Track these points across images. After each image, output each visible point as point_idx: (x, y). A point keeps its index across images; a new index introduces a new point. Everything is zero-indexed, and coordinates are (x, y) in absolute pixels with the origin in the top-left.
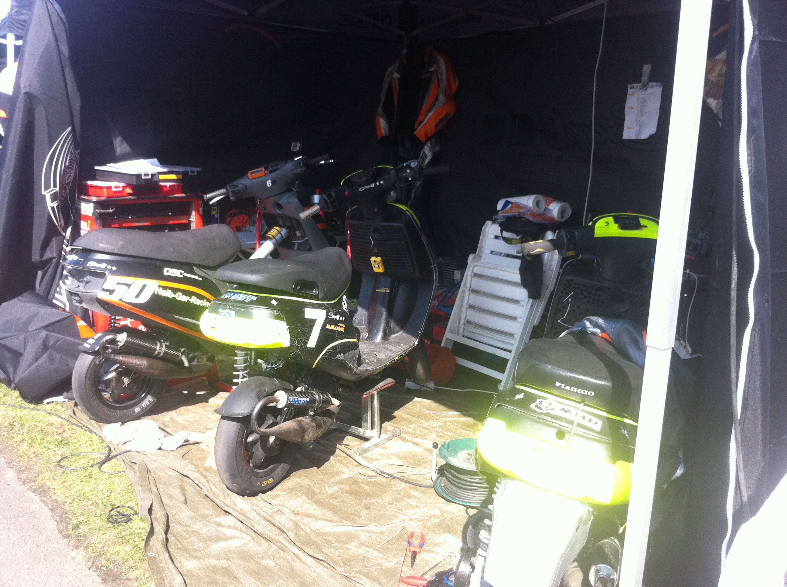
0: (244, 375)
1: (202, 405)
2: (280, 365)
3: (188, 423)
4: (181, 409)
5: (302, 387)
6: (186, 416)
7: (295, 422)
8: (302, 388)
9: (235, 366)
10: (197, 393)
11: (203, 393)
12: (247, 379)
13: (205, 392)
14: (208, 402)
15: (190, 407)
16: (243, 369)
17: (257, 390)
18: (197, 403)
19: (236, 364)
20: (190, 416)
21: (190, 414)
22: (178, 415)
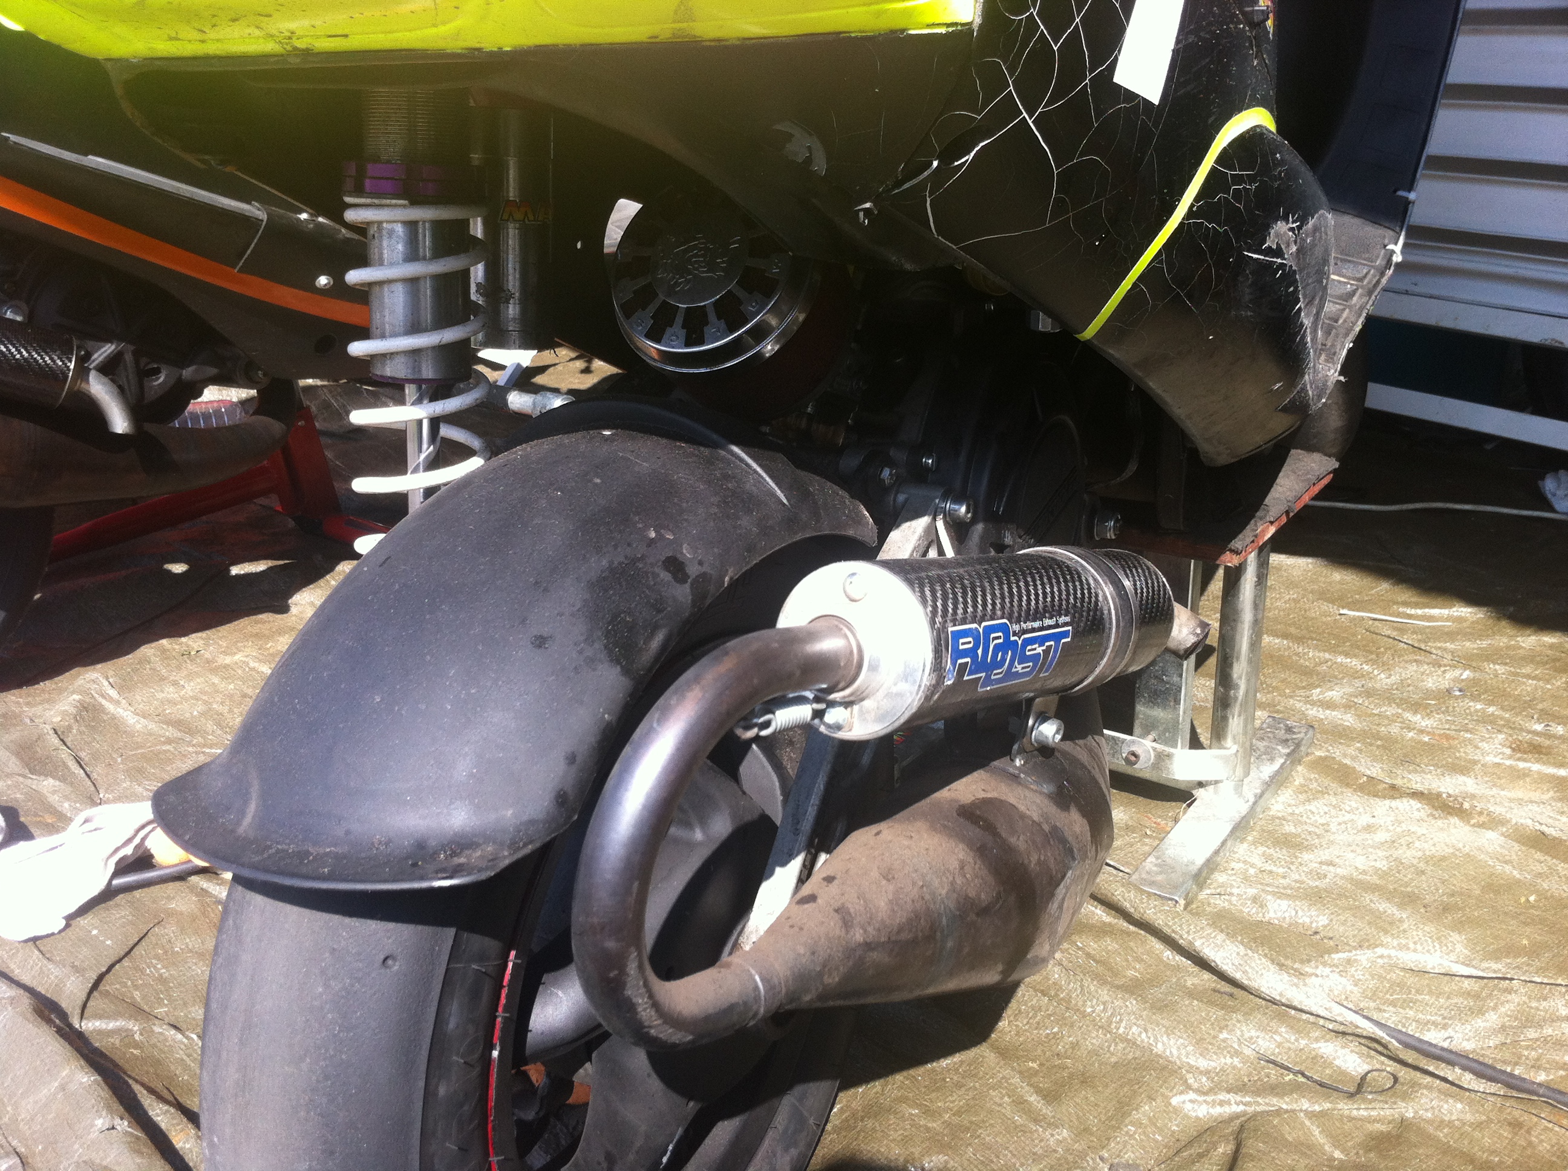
0: (447, 432)
1: (256, 629)
2: (760, 333)
3: (171, 732)
4: (147, 651)
5: (924, 521)
6: (170, 692)
7: (939, 822)
8: (931, 530)
9: (358, 348)
10: (235, 570)
11: (260, 567)
12: (475, 463)
13: (270, 563)
14: (284, 609)
15: (194, 641)
16: (428, 372)
17: (598, 564)
18: (229, 621)
19: (364, 334)
20: (190, 688)
21: (190, 677)
22: (124, 687)
